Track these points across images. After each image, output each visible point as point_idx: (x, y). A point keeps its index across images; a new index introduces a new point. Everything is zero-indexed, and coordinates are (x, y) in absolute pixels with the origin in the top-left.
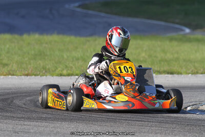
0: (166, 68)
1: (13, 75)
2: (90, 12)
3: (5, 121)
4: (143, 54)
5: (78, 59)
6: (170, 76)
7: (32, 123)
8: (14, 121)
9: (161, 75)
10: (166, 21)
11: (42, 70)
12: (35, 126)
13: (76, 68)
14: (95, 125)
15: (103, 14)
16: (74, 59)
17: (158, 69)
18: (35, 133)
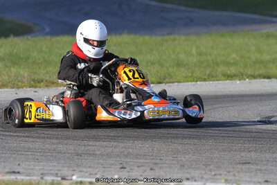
0: (262, 71)
2: (169, 6)
3: (66, 142)
4: (234, 55)
5: (153, 64)
6: (267, 80)
7: (97, 143)
8: (76, 142)
9: (256, 80)
10: (261, 14)
12: (102, 147)
13: (151, 75)
14: (174, 143)
15: (183, 8)
16: (149, 64)
17: (253, 73)
18: (102, 155)
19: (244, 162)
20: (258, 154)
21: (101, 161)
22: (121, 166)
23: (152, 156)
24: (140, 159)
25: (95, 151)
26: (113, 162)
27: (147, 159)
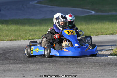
1: (4, 41)
2: (43, 5)
7: (13, 66)
8: (4, 65)
10: (82, 8)
11: (19, 37)
12: (15, 67)
14: (45, 65)
15: (50, 6)
18: (15, 71)
19: (74, 72)
20: (80, 69)
21: (15, 74)
22: (23, 76)
23: (36, 71)
24: (31, 72)
25: (12, 69)
26: (19, 74)
27: (34, 72)
